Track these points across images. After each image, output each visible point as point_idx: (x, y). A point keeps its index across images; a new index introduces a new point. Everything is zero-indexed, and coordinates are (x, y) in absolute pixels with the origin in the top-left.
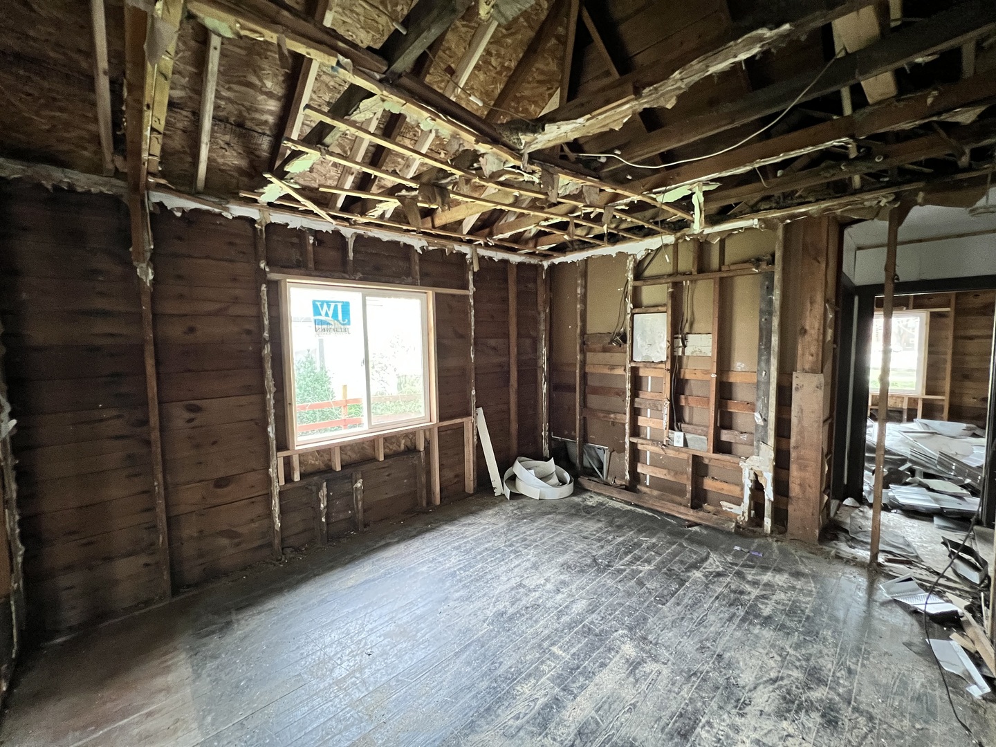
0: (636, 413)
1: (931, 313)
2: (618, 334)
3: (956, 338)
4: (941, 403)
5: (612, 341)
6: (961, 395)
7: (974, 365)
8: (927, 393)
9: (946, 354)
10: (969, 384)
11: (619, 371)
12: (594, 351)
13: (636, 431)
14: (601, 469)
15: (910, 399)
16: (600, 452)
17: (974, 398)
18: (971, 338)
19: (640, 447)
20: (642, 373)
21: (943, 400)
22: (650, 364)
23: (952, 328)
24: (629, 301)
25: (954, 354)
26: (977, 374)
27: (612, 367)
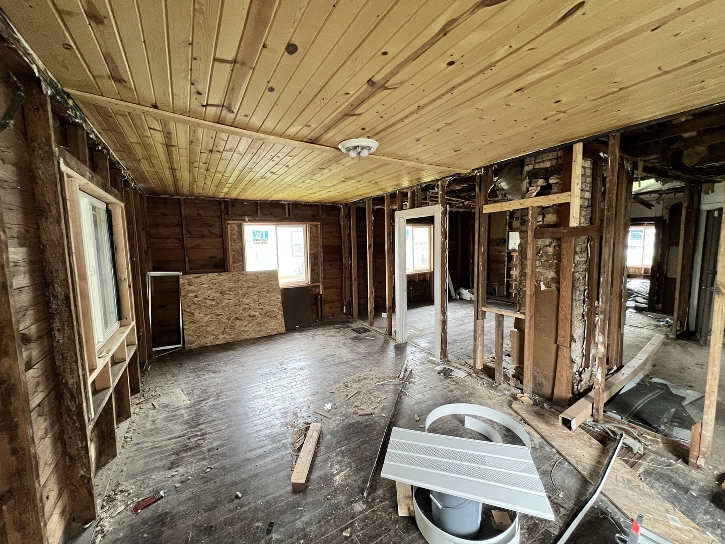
0: (509, 269)
2: (503, 239)
5: (500, 242)
11: (503, 254)
12: (493, 245)
13: (509, 276)
14: (495, 293)
16: (495, 286)
19: (511, 282)
20: (512, 254)
22: (514, 250)
24: (507, 227)
27: (500, 252)
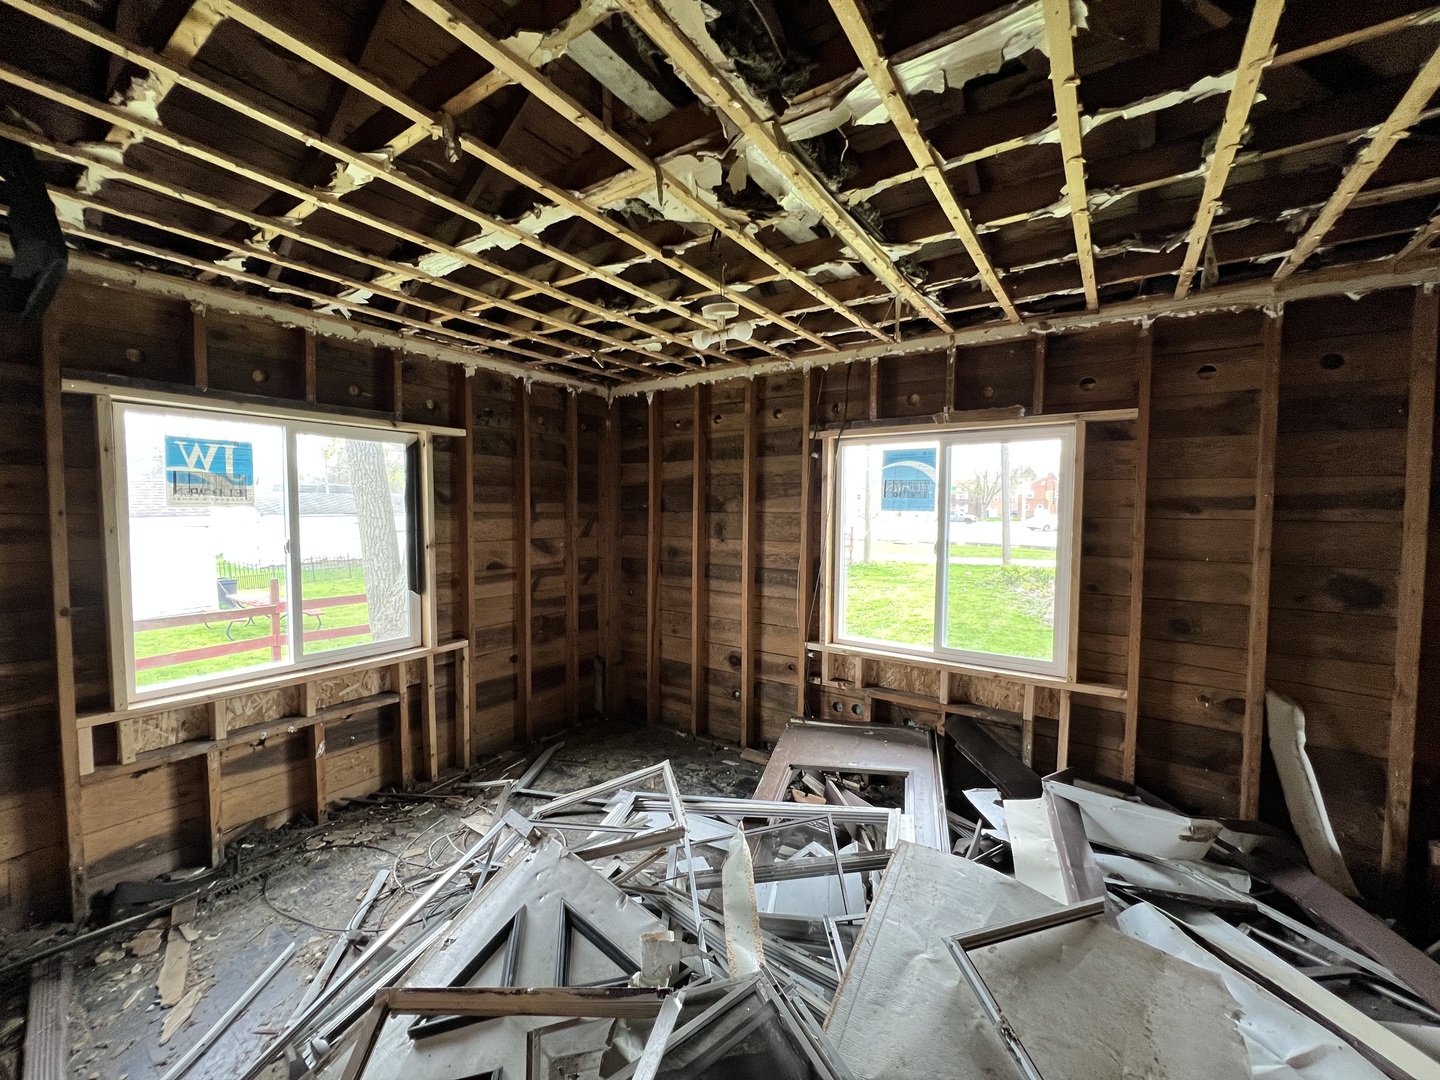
1: (1089, 424)
3: (1151, 505)
4: (1117, 708)
6: (1170, 684)
7: (1203, 594)
8: (1082, 678)
9: (1128, 555)
10: (1188, 652)
15: (1039, 690)
17: (1204, 699)
18: (1191, 506)
21: (1123, 701)
23: (1142, 473)
25: (1149, 555)
26: (1210, 623)
